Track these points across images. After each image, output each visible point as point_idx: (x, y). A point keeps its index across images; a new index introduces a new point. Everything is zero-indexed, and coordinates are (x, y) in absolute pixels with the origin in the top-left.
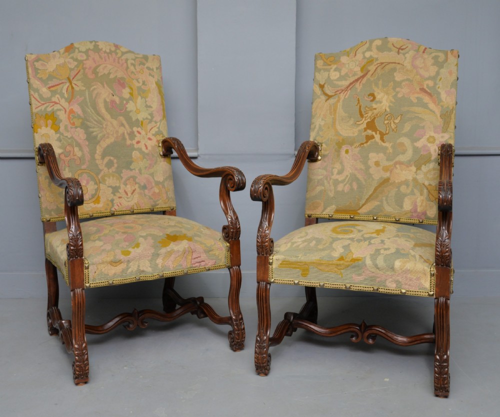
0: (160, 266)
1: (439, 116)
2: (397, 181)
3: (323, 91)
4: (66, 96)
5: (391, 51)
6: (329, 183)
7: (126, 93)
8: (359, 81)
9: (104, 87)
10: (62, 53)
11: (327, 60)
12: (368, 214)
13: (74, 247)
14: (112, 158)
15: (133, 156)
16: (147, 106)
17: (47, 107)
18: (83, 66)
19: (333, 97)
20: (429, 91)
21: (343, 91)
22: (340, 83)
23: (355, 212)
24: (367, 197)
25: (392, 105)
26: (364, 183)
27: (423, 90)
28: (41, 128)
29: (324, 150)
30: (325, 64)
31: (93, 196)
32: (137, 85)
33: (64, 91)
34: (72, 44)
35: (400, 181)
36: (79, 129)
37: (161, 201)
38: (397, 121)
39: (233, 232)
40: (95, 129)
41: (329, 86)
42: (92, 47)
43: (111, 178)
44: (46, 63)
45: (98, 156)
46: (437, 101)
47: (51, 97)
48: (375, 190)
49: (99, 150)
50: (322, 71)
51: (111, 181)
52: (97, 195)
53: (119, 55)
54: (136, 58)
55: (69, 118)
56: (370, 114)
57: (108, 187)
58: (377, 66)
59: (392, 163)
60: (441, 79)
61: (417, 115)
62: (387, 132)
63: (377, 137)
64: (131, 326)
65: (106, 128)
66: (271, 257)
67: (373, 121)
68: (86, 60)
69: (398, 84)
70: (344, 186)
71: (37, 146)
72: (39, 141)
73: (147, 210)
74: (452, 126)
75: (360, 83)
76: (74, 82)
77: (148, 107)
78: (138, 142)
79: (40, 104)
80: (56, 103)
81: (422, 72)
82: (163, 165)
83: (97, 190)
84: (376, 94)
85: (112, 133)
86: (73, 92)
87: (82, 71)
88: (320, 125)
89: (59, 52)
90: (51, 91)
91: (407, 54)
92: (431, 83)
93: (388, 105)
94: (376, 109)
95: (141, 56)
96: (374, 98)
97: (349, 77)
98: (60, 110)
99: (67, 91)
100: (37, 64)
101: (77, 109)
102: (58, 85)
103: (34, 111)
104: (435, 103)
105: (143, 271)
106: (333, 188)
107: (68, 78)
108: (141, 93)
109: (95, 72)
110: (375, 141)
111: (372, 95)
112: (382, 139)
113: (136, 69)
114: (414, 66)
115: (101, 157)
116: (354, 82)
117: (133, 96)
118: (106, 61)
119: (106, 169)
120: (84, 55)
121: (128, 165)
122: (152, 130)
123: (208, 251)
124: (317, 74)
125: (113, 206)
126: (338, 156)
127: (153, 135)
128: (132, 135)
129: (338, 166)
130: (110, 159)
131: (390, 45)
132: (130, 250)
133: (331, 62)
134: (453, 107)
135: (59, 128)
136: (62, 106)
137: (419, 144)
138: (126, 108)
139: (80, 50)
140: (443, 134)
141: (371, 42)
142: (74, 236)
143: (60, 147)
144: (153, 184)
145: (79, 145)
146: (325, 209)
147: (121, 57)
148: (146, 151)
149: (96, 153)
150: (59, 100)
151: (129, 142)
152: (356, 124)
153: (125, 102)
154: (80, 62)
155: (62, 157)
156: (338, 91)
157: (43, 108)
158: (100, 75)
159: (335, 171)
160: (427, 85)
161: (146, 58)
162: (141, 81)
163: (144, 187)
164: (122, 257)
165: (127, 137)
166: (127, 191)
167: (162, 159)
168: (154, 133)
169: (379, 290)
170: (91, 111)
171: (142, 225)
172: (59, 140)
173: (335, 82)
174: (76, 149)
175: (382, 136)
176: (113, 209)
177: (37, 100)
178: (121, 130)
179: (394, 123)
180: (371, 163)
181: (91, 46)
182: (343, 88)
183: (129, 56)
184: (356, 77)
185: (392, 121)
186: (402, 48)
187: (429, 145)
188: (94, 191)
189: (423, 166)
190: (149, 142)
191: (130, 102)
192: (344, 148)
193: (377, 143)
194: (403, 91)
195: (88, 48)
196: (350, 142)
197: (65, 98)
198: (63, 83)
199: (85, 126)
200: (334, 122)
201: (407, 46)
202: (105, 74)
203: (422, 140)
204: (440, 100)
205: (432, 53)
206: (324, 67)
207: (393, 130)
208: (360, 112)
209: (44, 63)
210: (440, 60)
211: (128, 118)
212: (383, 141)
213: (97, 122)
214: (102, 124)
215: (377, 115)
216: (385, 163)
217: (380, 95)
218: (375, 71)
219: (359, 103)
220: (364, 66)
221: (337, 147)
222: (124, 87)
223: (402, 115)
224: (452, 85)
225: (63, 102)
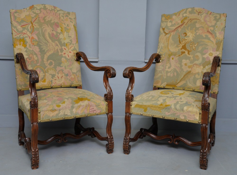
0: (74, 112)
1: (215, 43)
2: (194, 73)
3: (164, 31)
4: (30, 30)
5: (195, 14)
6: (164, 72)
7: (59, 30)
9: (48, 26)
10: (28, 9)
11: (167, 17)
12: (180, 87)
13: (34, 103)
14: (52, 61)
15: (62, 60)
16: (69, 37)
17: (20, 35)
18: (38, 16)
19: (168, 34)
20: (211, 32)
21: (172, 31)
22: (171, 28)
23: (175, 85)
24: (180, 79)
25: (194, 38)
27: (208, 31)
28: (17, 46)
29: (163, 58)
30: (166, 19)
31: (42, 79)
33: (29, 28)
34: (33, 5)
35: (195, 73)
36: (36, 46)
37: (75, 82)
38: (196, 46)
39: (109, 97)
40: (44, 47)
41: (167, 29)
43: (51, 70)
44: (20, 14)
45: (45, 60)
46: (215, 36)
47: (23, 31)
48: (184, 76)
49: (46, 57)
50: (164, 22)
51: (51, 72)
52: (44, 78)
53: (56, 11)
54: (64, 13)
55: (31, 41)
57: (50, 74)
58: (188, 20)
59: (192, 64)
60: (217, 27)
61: (205, 43)
62: (191, 50)
63: (186, 52)
64: (59, 141)
65: (49, 46)
67: (185, 45)
68: (40, 13)
69: (197, 29)
70: (171, 74)
71: (15, 54)
72: (16, 52)
73: (68, 86)
74: (221, 48)
75: (180, 28)
76: (34, 24)
78: (65, 54)
79: (17, 34)
80: (25, 34)
81: (209, 23)
82: (76, 65)
83: (44, 76)
84: (187, 33)
85: (52, 49)
86: (33, 29)
87: (38, 18)
88: (162, 46)
89: (26, 9)
90: (22, 28)
91: (202, 15)
92: (212, 28)
93: (192, 38)
94: (187, 40)
95: (66, 12)
96: (186, 35)
97: (176, 25)
98: (27, 37)
99: (30, 28)
100: (16, 14)
101: (35, 37)
102: (26, 25)
103: (14, 37)
104: (213, 37)
105: (67, 115)
106: (165, 74)
107: (31, 22)
108: (66, 30)
109: (44, 19)
110: (185, 54)
111: (186, 34)
113: (64, 19)
114: (205, 21)
115: (46, 60)
116: (178, 27)
117: (62, 32)
118: (49, 14)
119: (49, 66)
120: (39, 11)
121: (59, 64)
123: (97, 106)
124: (162, 23)
125: (52, 84)
126: (169, 60)
127: (72, 50)
128: (62, 50)
129: (168, 65)
130: (51, 61)
131: (195, 11)
132: (61, 104)
133: (168, 18)
134: (222, 40)
135: (27, 45)
136: (28, 35)
137: (205, 56)
138: (59, 37)
139: (37, 8)
140: (217, 52)
141: (187, 9)
142: (33, 97)
143: (26, 55)
144: (71, 74)
145: (36, 54)
146: (162, 84)
147: (57, 12)
148: (68, 58)
149: (44, 58)
150: (26, 32)
151: (60, 53)
152: (177, 46)
153: (58, 34)
154: (37, 14)
155: (28, 60)
156: (170, 31)
157: (18, 36)
158: (46, 21)
159: (167, 67)
160: (211, 29)
161: (69, 13)
162: (66, 24)
163: (67, 75)
164: (56, 108)
165: (59, 51)
166: (59, 76)
167: (76, 62)
168: (72, 49)
170: (42, 38)
171: (66, 93)
172: (26, 51)
173: (169, 27)
174: (35, 56)
175: (189, 52)
176: (52, 85)
177: (16, 32)
178: (56, 48)
179: (194, 46)
180: (183, 64)
181: (42, 7)
182: (172, 30)
183: (61, 12)
184: (179, 25)
185: (193, 45)
186: (201, 12)
187: (210, 57)
188: (43, 76)
189: (206, 66)
190: (70, 54)
191: (61, 34)
192: (172, 57)
193: (186, 55)
194: (200, 32)
195: (41, 8)
196: (174, 54)
197: (29, 31)
198: (28, 24)
199: (39, 45)
200: (168, 45)
201: (202, 11)
202: (49, 20)
203: (207, 54)
204: (216, 36)
205: (214, 15)
206: (165, 20)
207: (194, 50)
208: (180, 41)
209: (19, 14)
210: (218, 18)
211: (60, 42)
212: (189, 54)
213: (45, 43)
214: (47, 45)
215: (187, 43)
216: (189, 64)
217: (189, 34)
218: (187, 23)
219: (179, 37)
220: (183, 20)
221: (168, 56)
222: (58, 27)
223: (198, 43)
224: (222, 30)
225: (28, 33)
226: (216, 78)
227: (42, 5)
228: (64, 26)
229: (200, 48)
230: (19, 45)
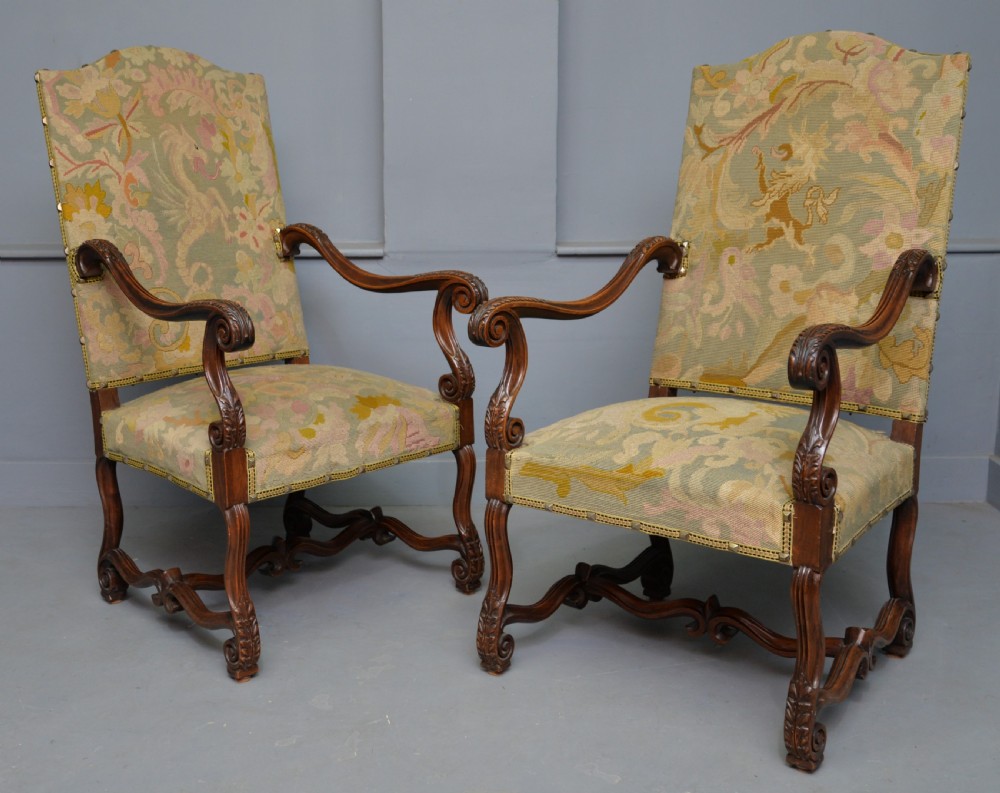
1: (913, 191)
3: (699, 139)
4: (118, 148)
5: (832, 58)
6: (694, 321)
7: (217, 142)
8: (766, 119)
9: (180, 132)
10: (102, 68)
11: (713, 78)
12: (761, 385)
14: (204, 265)
15: (238, 260)
16: (252, 168)
17: (86, 171)
18: (142, 93)
19: (715, 152)
20: (897, 139)
21: (734, 138)
22: (729, 123)
23: (738, 380)
24: (760, 352)
25: (822, 167)
26: (757, 324)
27: (884, 136)
28: (78, 212)
29: (695, 255)
30: (709, 86)
31: (177, 337)
33: (115, 141)
36: (144, 211)
37: (286, 340)
38: (828, 202)
40: (173, 212)
41: (710, 130)
42: (152, 59)
44: (77, 88)
45: (180, 263)
46: (914, 160)
47: (92, 152)
48: (777, 338)
49: (182, 251)
50: (701, 100)
52: (185, 335)
53: (200, 72)
54: (227, 78)
55: (127, 191)
56: (779, 186)
58: (800, 89)
59: (812, 286)
60: (924, 114)
61: (869, 189)
62: (809, 223)
63: (790, 233)
65: (189, 209)
66: (509, 454)
67: (783, 200)
68: (146, 82)
69: (837, 127)
70: (721, 327)
72: (77, 238)
73: (264, 358)
74: (942, 213)
75: (767, 122)
76: (130, 123)
77: (254, 169)
78: (243, 234)
79: (73, 166)
80: (102, 164)
81: (887, 100)
82: (284, 276)
84: (793, 145)
85: (200, 218)
86: (129, 144)
87: (141, 101)
88: (688, 205)
89: (94, 65)
90: (93, 142)
91: (861, 64)
92: (902, 124)
93: (814, 167)
94: (791, 176)
95: (232, 75)
96: (790, 154)
97: (748, 113)
98: (110, 176)
99: (119, 141)
100: (62, 90)
101: (140, 176)
102: (99, 130)
103: (62, 178)
104: (907, 164)
106: (700, 331)
107: (120, 116)
108: (242, 144)
109: (163, 104)
110: (785, 241)
111: (787, 148)
112: (798, 238)
113: (229, 100)
114: (873, 90)
115: (185, 262)
116: (755, 121)
117: (229, 150)
118: (179, 82)
119: (195, 285)
120: (141, 71)
121: (231, 276)
122: (264, 211)
124: (693, 106)
126: (716, 267)
127: (265, 220)
128: (232, 221)
129: (713, 288)
130: (201, 267)
131: (830, 46)
133: (718, 81)
134: (946, 174)
135: (111, 209)
136: (114, 170)
137: (868, 250)
138: (220, 171)
139: (133, 62)
140: (920, 231)
141: (797, 40)
144: (273, 310)
145: (147, 243)
146: (684, 370)
147: (203, 76)
148: (257, 251)
149: (176, 256)
150: (107, 157)
151: (228, 234)
152: (751, 206)
154: (137, 86)
156: (725, 139)
157: (79, 172)
158: (172, 109)
159: (708, 297)
160: (895, 127)
161: (241, 78)
162: (239, 121)
163: (259, 317)
165: (225, 224)
167: (283, 264)
168: (266, 216)
169: (690, 538)
170: (162, 177)
172: (112, 233)
173: (721, 122)
174: (143, 250)
175: (798, 227)
177: (67, 158)
178: (215, 212)
179: (823, 204)
180: (774, 285)
181: (151, 56)
182: (734, 133)
183: (212, 75)
184: (760, 113)
185: (819, 200)
186: (854, 50)
187: (888, 251)
188: (180, 327)
189: (871, 294)
190: (260, 233)
191: (226, 159)
192: (728, 252)
193: (787, 245)
194: (849, 138)
195: (146, 60)
196: (737, 240)
197: (117, 154)
198: (111, 125)
199: (154, 207)
200: (713, 201)
201: (864, 46)
202: (180, 108)
203: (876, 241)
204: (919, 159)
205: (912, 60)
206: (705, 93)
207: (820, 219)
208: (762, 181)
209: (74, 87)
210: (927, 74)
211: (225, 191)
212: (800, 241)
213: (174, 198)
214: (182, 203)
215: (792, 188)
216: (800, 286)
217: (802, 148)
218: (796, 99)
219: (760, 163)
220: (777, 90)
221: (714, 250)
222: (213, 133)
223: (839, 188)
224: (948, 128)
225: (114, 161)
226: (915, 350)
227: (149, 48)
228: (233, 128)
230: (83, 210)
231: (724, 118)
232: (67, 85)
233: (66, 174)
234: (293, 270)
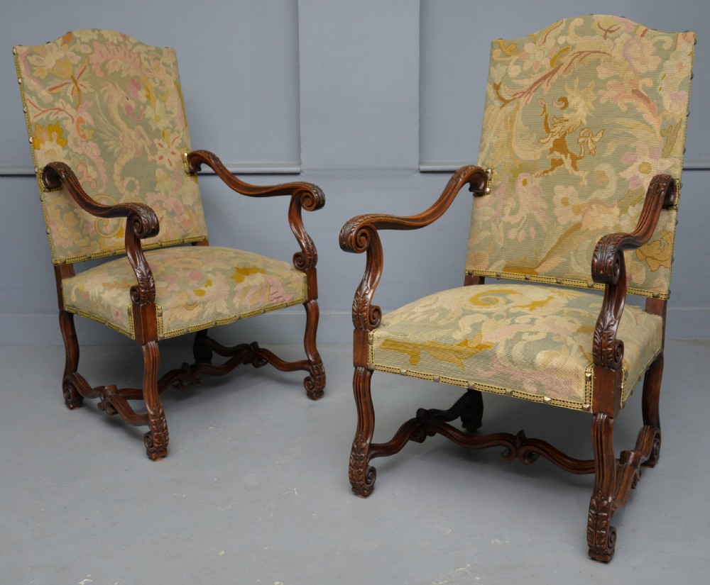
1: (658, 131)
2: (591, 229)
3: (498, 93)
4: (72, 100)
5: (596, 34)
6: (498, 227)
7: (142, 95)
8: (548, 79)
9: (116, 88)
10: (60, 44)
11: (506, 48)
12: (549, 274)
14: (133, 178)
15: (157, 175)
17: (49, 115)
18: (89, 61)
19: (510, 103)
20: (645, 94)
21: (524, 93)
22: (520, 82)
23: (532, 270)
24: (548, 250)
25: (590, 114)
26: (545, 229)
27: (636, 92)
28: (44, 144)
29: (497, 179)
30: (504, 54)
32: (154, 85)
33: (69, 94)
34: (70, 33)
35: (595, 228)
36: (91, 142)
38: (596, 139)
40: (111, 143)
41: (506, 87)
42: (96, 38)
44: (42, 58)
45: (116, 177)
46: (658, 109)
47: (54, 102)
48: (560, 240)
49: (117, 169)
50: (499, 65)
52: (120, 227)
53: (130, 47)
54: (149, 51)
55: (78, 129)
56: (558, 129)
58: (573, 57)
59: (586, 201)
60: (665, 76)
61: (625, 130)
62: (582, 155)
63: (568, 162)
65: (123, 141)
66: (371, 333)
67: (563, 138)
68: (91, 54)
69: (601, 85)
70: (518, 232)
74: (678, 148)
75: (548, 82)
76: (80, 82)
77: (168, 113)
78: (161, 157)
79: (40, 112)
80: (60, 110)
81: (637, 64)
84: (569, 99)
85: (130, 147)
86: (79, 96)
87: (88, 67)
88: (491, 143)
89: (55, 42)
90: (53, 95)
91: (618, 39)
92: (648, 82)
93: (585, 114)
94: (567, 120)
95: (153, 48)
96: (567, 104)
97: (534, 74)
98: (66, 119)
99: (72, 95)
100: (31, 59)
101: (88, 119)
102: (61, 86)
103: (32, 120)
104: (652, 110)
106: (502, 234)
108: (159, 96)
109: (104, 68)
110: (564, 168)
111: (564, 100)
112: (574, 166)
113: (150, 66)
114: (626, 57)
115: (120, 178)
116: (540, 80)
117: (150, 100)
118: (114, 55)
119: (127, 192)
120: (88, 47)
121: (152, 186)
122: (176, 141)
124: (492, 68)
126: (513, 187)
128: (153, 149)
129: (511, 203)
130: (131, 180)
131: (594, 26)
133: (511, 51)
134: (682, 119)
135: (67, 142)
136: (69, 114)
137: (627, 174)
138: (144, 115)
139: (82, 40)
140: (663, 160)
141: (569, 21)
142: (143, 275)
145: (93, 164)
146: (491, 264)
147: (132, 50)
148: (171, 169)
149: (113, 173)
150: (63, 105)
151: (150, 158)
152: (538, 143)
153: (142, 107)
154: (85, 56)
156: (518, 93)
157: (44, 116)
159: (507, 210)
160: (644, 85)
161: (159, 51)
162: (157, 80)
165: (148, 151)
167: (189, 179)
168: (177, 144)
169: (514, 394)
170: (103, 119)
172: (68, 157)
173: (514, 81)
174: (90, 169)
175: (574, 159)
177: (35, 106)
178: (141, 143)
179: (592, 141)
180: (557, 199)
182: (524, 89)
183: (141, 49)
184: (544, 74)
185: (589, 139)
186: (612, 29)
187: (642, 176)
189: (630, 207)
190: (173, 157)
191: (148, 106)
192: (522, 177)
193: (566, 171)
194: (609, 94)
196: (530, 168)
197: (70, 103)
198: (66, 83)
199: (98, 139)
200: (510, 140)
201: (619, 26)
202: (115, 71)
203: (631, 168)
204: (661, 106)
205: (654, 36)
206: (501, 59)
207: (590, 152)
208: (546, 124)
209: (40, 57)
210: (666, 47)
211: (148, 128)
212: (575, 168)
213: (111, 133)
214: (117, 136)
215: (568, 130)
216: (576, 201)
217: (575, 100)
218: (570, 64)
219: (545, 111)
220: (556, 57)
221: (511, 175)
222: (139, 88)
223: (604, 130)
224: (682, 86)
225: (69, 108)
226: (662, 248)
229: (611, 149)
230: (47, 142)
231: (516, 78)
232: (35, 56)
233: (35, 117)
234: (197, 182)
